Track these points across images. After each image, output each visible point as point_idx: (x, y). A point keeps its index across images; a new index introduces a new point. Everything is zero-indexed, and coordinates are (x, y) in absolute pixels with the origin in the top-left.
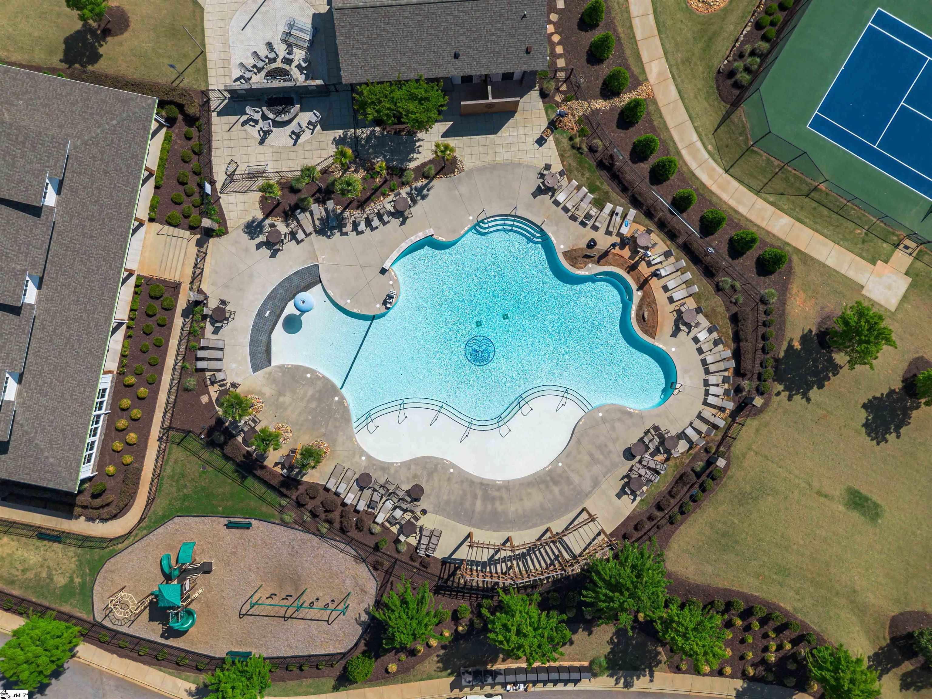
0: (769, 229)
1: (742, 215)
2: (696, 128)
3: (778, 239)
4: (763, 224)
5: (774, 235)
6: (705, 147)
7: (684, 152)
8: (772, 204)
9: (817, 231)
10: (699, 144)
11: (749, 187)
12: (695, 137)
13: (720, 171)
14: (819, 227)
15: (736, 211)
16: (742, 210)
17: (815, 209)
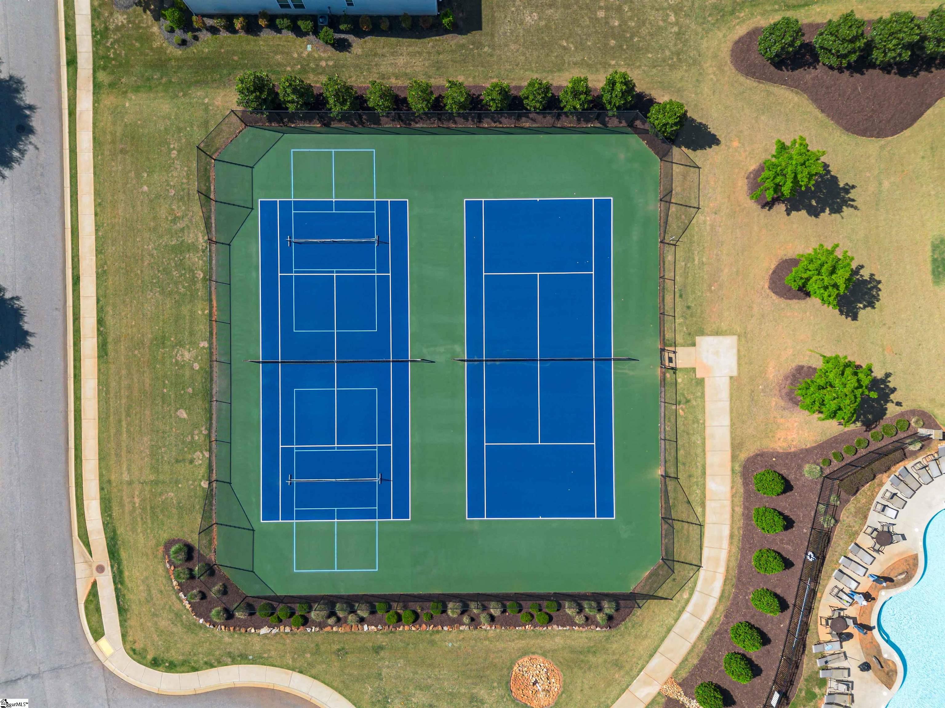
0: (729, 495)
1: (732, 528)
2: (676, 620)
3: (733, 482)
4: (727, 503)
5: (732, 488)
6: (688, 601)
7: (706, 617)
8: (703, 505)
9: (704, 451)
10: (690, 608)
11: (701, 537)
12: (685, 616)
13: (702, 573)
14: (699, 451)
15: (732, 536)
16: (726, 531)
17: (684, 464)
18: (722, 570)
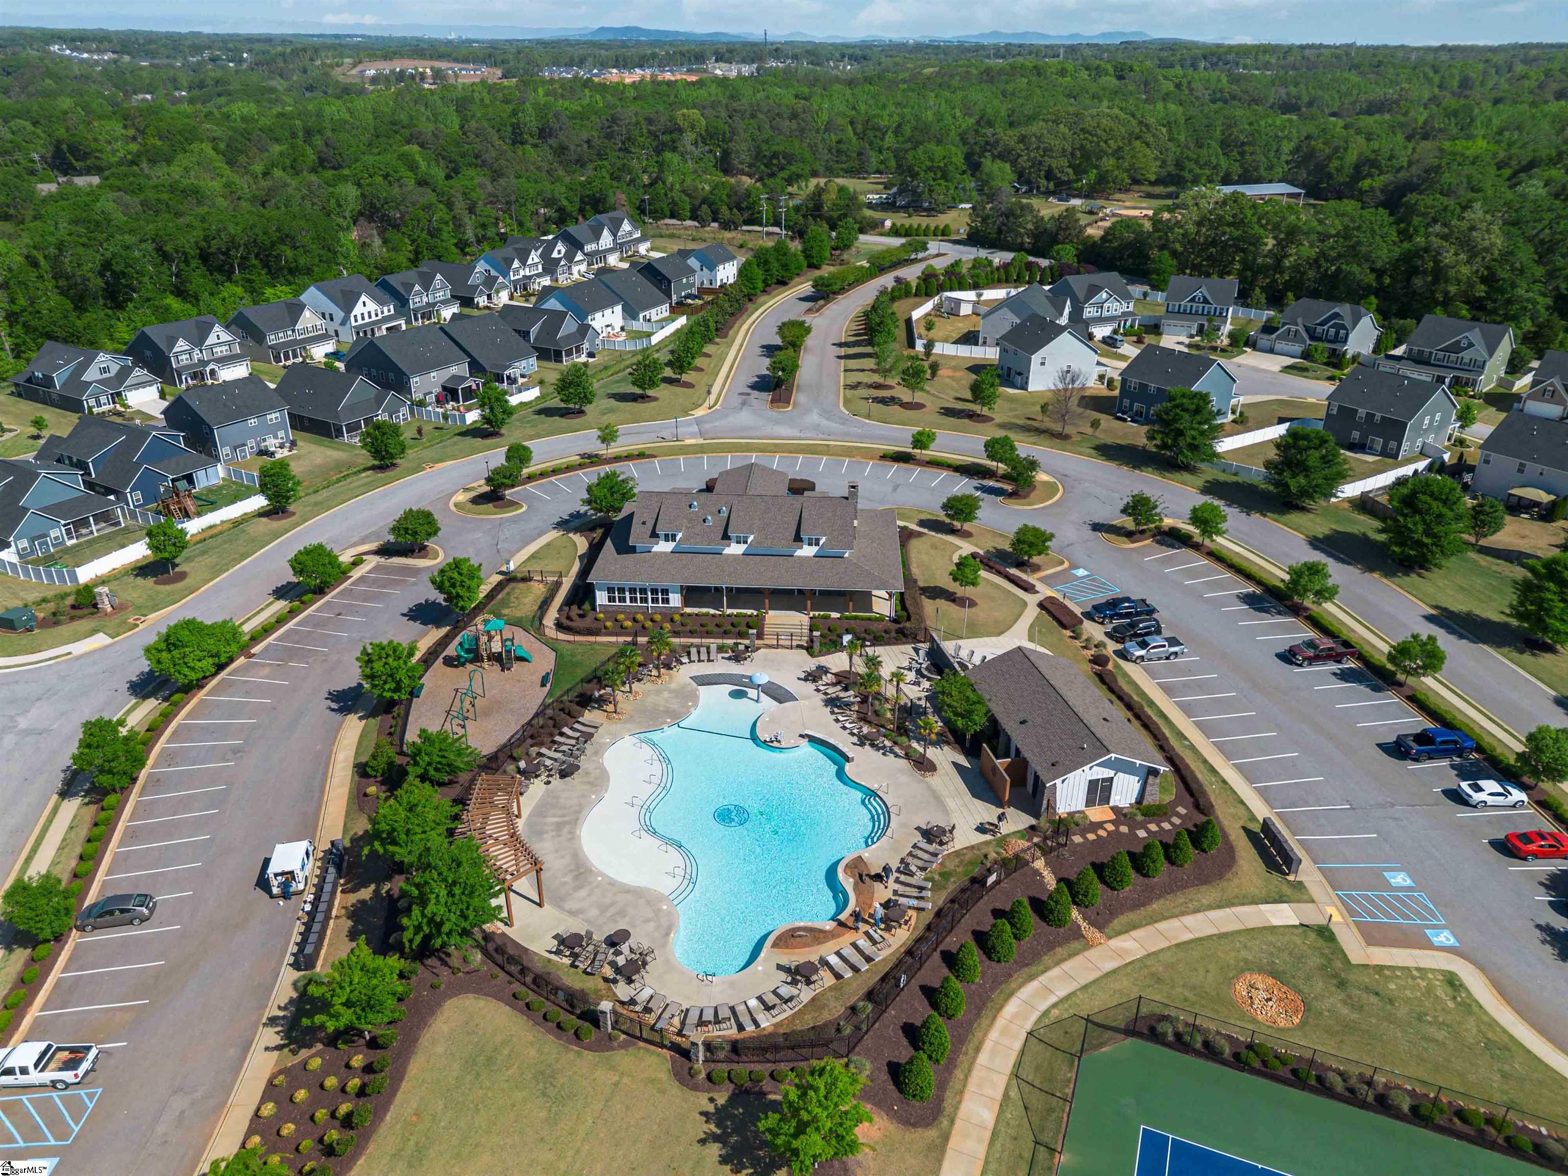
0: (967, 1096)
1: (974, 1059)
2: (1073, 994)
3: (956, 1108)
4: (971, 1087)
5: (960, 1102)
6: (1054, 1006)
7: (1034, 984)
8: (1006, 1096)
9: (986, 1162)
10: (1053, 999)
11: (1019, 1064)
12: (1062, 993)
13: (1028, 1026)
14: (993, 1166)
15: (978, 1049)
16: (983, 1058)
17: (1021, 1156)
18: (1001, 1022)
